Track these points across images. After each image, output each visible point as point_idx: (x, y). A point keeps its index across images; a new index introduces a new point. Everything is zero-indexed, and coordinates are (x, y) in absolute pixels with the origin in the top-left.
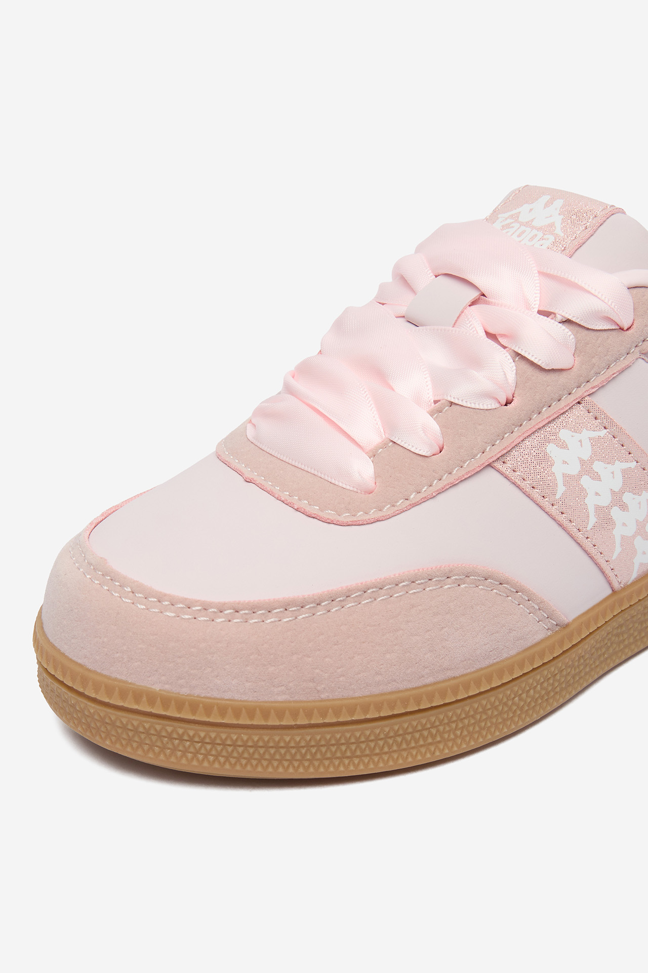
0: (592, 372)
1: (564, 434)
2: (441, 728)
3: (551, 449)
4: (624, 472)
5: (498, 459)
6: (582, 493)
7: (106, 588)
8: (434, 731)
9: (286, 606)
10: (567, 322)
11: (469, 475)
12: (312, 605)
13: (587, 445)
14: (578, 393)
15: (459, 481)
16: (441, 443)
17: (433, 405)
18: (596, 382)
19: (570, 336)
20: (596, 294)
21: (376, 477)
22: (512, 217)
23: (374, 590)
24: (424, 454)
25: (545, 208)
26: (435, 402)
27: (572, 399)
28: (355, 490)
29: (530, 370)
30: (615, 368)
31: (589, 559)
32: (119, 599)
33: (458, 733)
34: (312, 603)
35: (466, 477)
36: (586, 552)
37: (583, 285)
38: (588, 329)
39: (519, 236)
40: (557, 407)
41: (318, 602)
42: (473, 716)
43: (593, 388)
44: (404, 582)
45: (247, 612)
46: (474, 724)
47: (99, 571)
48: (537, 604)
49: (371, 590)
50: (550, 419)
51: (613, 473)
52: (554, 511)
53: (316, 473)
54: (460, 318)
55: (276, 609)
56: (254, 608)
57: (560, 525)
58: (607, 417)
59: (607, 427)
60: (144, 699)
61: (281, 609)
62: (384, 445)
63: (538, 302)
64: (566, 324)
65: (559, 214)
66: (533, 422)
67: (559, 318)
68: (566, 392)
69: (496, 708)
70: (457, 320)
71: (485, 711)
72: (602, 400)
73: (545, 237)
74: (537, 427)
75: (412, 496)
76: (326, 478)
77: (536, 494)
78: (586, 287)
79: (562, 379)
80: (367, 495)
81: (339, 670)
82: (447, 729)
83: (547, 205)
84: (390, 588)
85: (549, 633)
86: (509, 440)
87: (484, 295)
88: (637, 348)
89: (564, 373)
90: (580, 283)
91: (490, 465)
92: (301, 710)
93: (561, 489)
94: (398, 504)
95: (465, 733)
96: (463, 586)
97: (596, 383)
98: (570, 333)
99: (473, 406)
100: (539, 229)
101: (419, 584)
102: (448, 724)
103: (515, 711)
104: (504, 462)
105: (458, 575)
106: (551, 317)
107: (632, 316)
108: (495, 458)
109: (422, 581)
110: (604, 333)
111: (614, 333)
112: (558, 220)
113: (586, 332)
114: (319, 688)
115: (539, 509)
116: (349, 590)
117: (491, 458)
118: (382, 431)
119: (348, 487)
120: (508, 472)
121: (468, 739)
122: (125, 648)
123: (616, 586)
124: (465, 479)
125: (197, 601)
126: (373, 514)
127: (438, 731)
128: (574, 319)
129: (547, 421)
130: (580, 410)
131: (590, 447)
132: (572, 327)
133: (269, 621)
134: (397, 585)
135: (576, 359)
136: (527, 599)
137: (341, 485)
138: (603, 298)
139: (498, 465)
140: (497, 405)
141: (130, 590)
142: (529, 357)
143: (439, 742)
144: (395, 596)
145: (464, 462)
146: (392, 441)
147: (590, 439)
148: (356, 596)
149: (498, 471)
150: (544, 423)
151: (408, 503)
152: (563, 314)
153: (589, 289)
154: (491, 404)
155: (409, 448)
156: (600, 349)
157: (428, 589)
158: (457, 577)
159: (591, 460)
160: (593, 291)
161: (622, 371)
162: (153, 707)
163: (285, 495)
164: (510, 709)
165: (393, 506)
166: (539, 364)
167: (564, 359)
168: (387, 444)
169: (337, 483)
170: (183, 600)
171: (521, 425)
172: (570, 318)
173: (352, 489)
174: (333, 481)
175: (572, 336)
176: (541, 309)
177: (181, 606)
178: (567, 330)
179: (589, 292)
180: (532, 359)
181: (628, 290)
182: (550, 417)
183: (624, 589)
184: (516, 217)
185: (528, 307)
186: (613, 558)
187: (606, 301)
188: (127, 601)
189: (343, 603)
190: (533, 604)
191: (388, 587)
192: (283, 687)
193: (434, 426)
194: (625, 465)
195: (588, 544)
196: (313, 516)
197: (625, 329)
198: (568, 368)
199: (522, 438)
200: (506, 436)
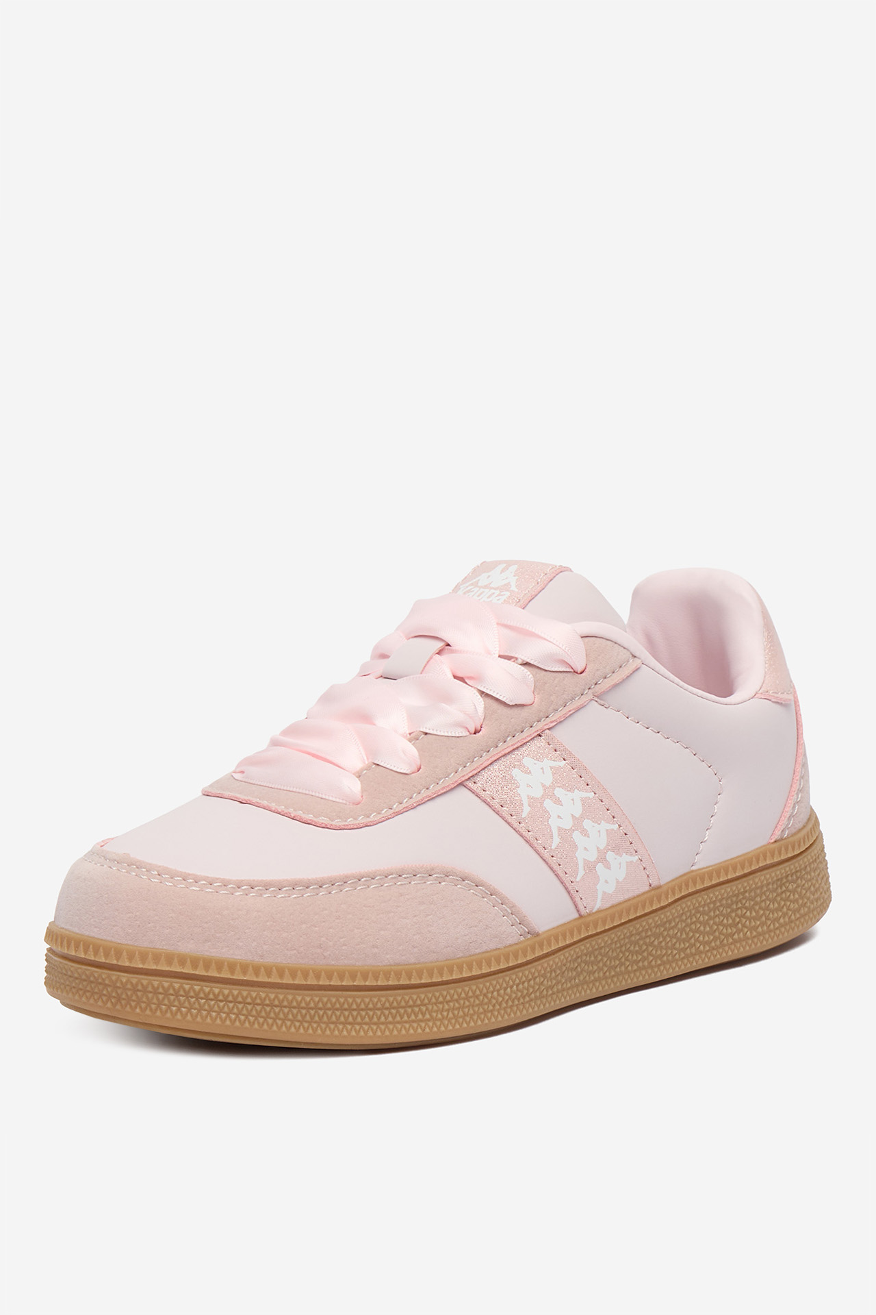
0: (551, 708)
1: (527, 761)
2: (430, 1007)
3: (516, 772)
4: (583, 800)
5: (469, 778)
6: (546, 814)
7: (134, 874)
8: (424, 1009)
9: (294, 885)
10: (526, 664)
11: (445, 790)
12: (315, 886)
13: (549, 772)
14: (538, 727)
15: (436, 795)
16: (419, 764)
17: (408, 735)
18: (555, 717)
19: (529, 675)
20: (551, 640)
21: (362, 792)
22: (472, 584)
23: (367, 879)
24: (404, 772)
25: (501, 573)
26: (410, 734)
27: (533, 732)
28: (344, 802)
29: (495, 705)
30: (572, 706)
31: (554, 876)
32: (148, 880)
33: (445, 1014)
34: (315, 884)
35: (442, 792)
36: (551, 869)
37: (540, 634)
38: (546, 671)
39: (478, 596)
40: (520, 737)
41: (320, 884)
42: (457, 1001)
43: (552, 722)
44: (392, 874)
45: (261, 888)
46: (458, 1009)
47: (124, 863)
48: (510, 908)
49: (365, 879)
50: (515, 747)
51: (573, 800)
52: (522, 828)
53: (307, 792)
54: (430, 663)
55: (285, 887)
56: (267, 886)
57: (527, 842)
58: (566, 749)
59: (566, 758)
60: (176, 960)
61: (290, 888)
62: (368, 768)
63: (498, 649)
64: (527, 667)
65: (514, 576)
66: (499, 749)
67: (520, 661)
68: (528, 725)
69: (477, 997)
70: (426, 665)
71: (467, 998)
72: (562, 734)
73: (502, 593)
74: (503, 753)
75: (395, 806)
76: (317, 795)
77: (504, 811)
78: (542, 635)
79: (524, 713)
80: (355, 806)
81: (341, 940)
82: (435, 1008)
83: (502, 571)
84: (380, 879)
85: (522, 938)
86: (479, 762)
87: (448, 645)
88: (590, 690)
89: (526, 708)
90: (536, 632)
91: (462, 784)
92: (311, 971)
93: (527, 809)
94: (383, 812)
95: (451, 1015)
96: (443, 884)
97: (554, 719)
98: (529, 673)
99: (446, 734)
100: (496, 589)
101: (405, 878)
102: (435, 1004)
103: (494, 1005)
104: (475, 783)
105: (438, 873)
106: (513, 660)
107: (585, 660)
108: (467, 777)
109: (408, 876)
110: (560, 674)
111: (569, 675)
112: (513, 581)
113: (544, 673)
114: (325, 954)
115: (508, 826)
116: (346, 877)
117: (463, 776)
118: (365, 758)
119: (338, 800)
120: (479, 791)
121: (453, 1021)
122: (156, 918)
123: (583, 912)
124: (441, 794)
125: (217, 879)
126: (361, 820)
127: (427, 1009)
128: (532, 662)
129: (511, 748)
130: (540, 742)
131: (551, 775)
132: (531, 669)
133: (280, 896)
134: (386, 877)
135: (536, 696)
136: (500, 902)
137: (331, 798)
138: (558, 644)
139: (470, 784)
140: (465, 733)
141: (156, 873)
142: (494, 695)
143: (429, 1020)
144: (385, 885)
145: (440, 780)
146: (375, 764)
147: (551, 768)
148: (352, 883)
149: (470, 790)
150: (509, 750)
151: (392, 811)
152: (523, 658)
153: (546, 637)
154: (461, 732)
155: (391, 768)
156: (557, 688)
157: (413, 883)
158: (438, 875)
159: (553, 787)
160: (548, 639)
161: (578, 709)
162: (183, 968)
163: (281, 808)
164: (490, 1002)
165: (379, 813)
166: (504, 700)
167: (525, 696)
168: (371, 767)
169: (327, 798)
170: (205, 878)
171: (489, 751)
172: (529, 661)
173: (341, 801)
174: (324, 797)
175: (531, 676)
176: (502, 654)
177: (204, 882)
178: (526, 670)
179: (545, 639)
180: (497, 697)
181: (581, 639)
182: (514, 744)
183: (589, 915)
184: (476, 584)
185: (489, 653)
186: (578, 880)
187: (561, 646)
188: (156, 881)
189: (342, 888)
190: (506, 908)
191: (378, 877)
192: (295, 951)
193: (412, 750)
194: (584, 795)
195: (552, 862)
196: (309, 822)
197: (579, 672)
198: (528, 703)
199: (489, 762)
200: (476, 759)
